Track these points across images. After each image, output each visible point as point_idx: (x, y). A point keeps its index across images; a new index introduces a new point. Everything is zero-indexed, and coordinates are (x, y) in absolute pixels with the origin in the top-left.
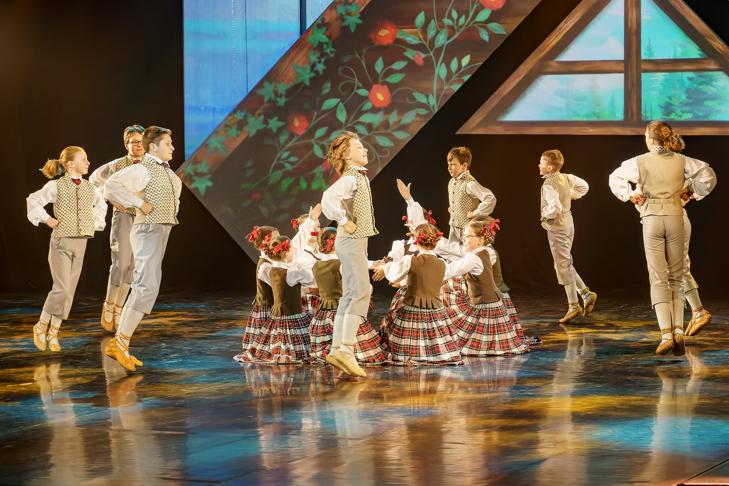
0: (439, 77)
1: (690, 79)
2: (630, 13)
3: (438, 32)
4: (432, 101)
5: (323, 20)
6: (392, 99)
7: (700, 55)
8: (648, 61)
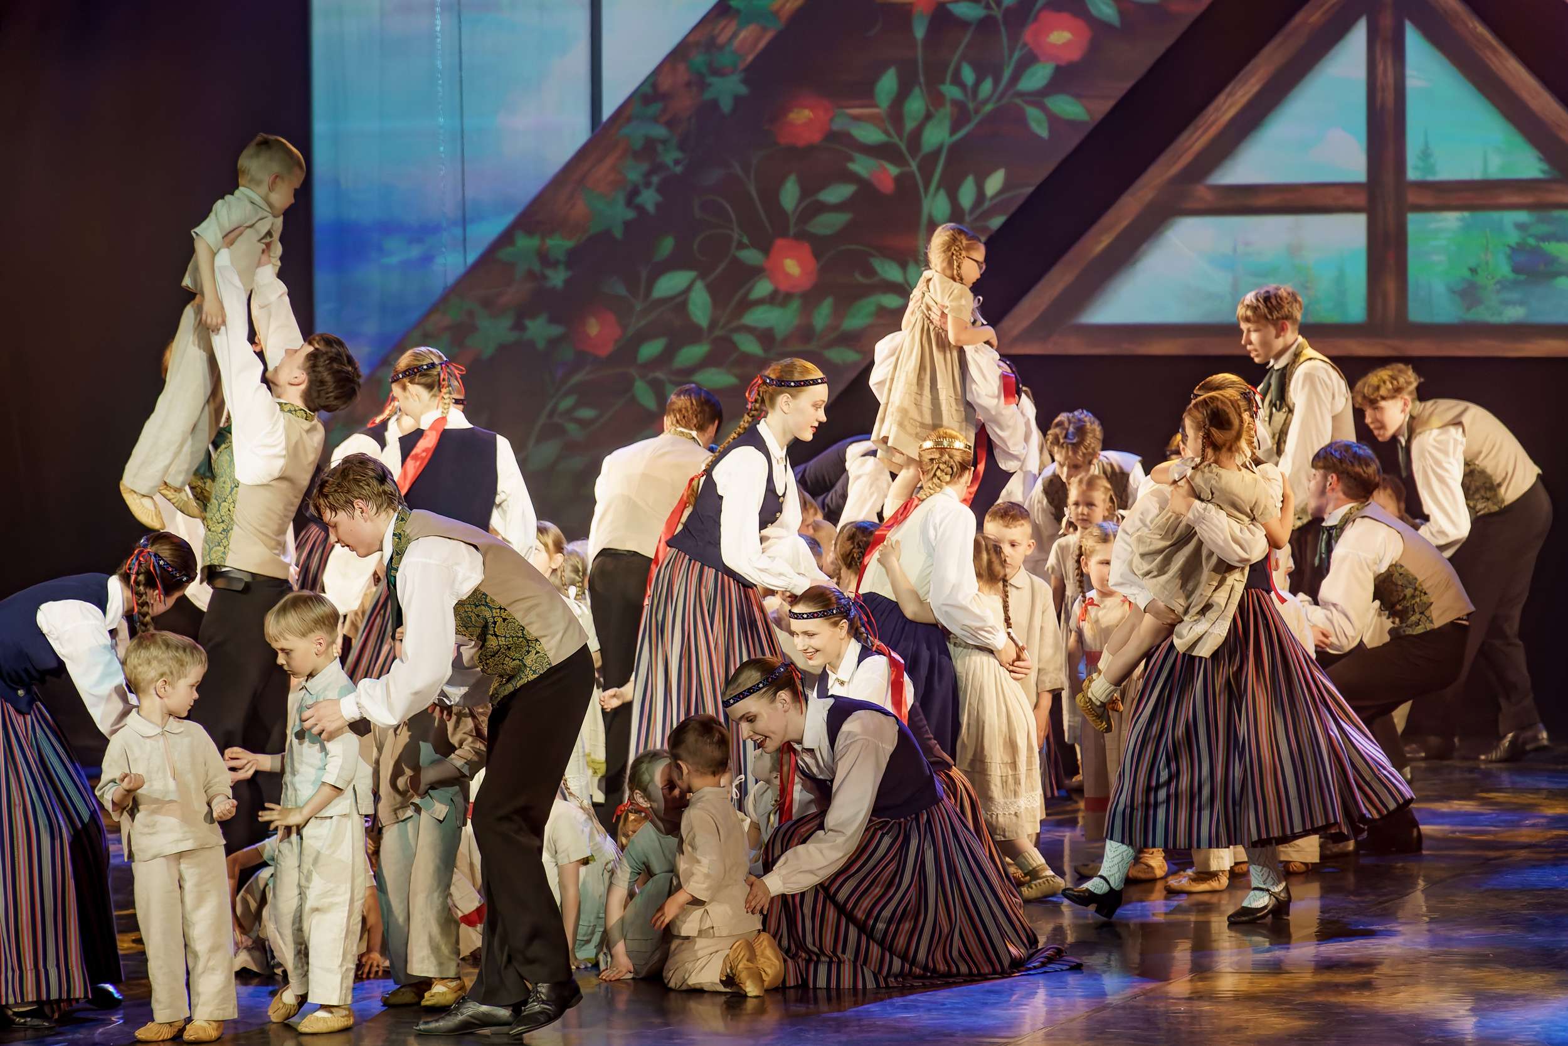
1: (1520, 227)
2: (1380, 69)
3: (928, 116)
5: (654, 86)
6: (821, 272)
7: (1543, 172)
8: (1423, 186)
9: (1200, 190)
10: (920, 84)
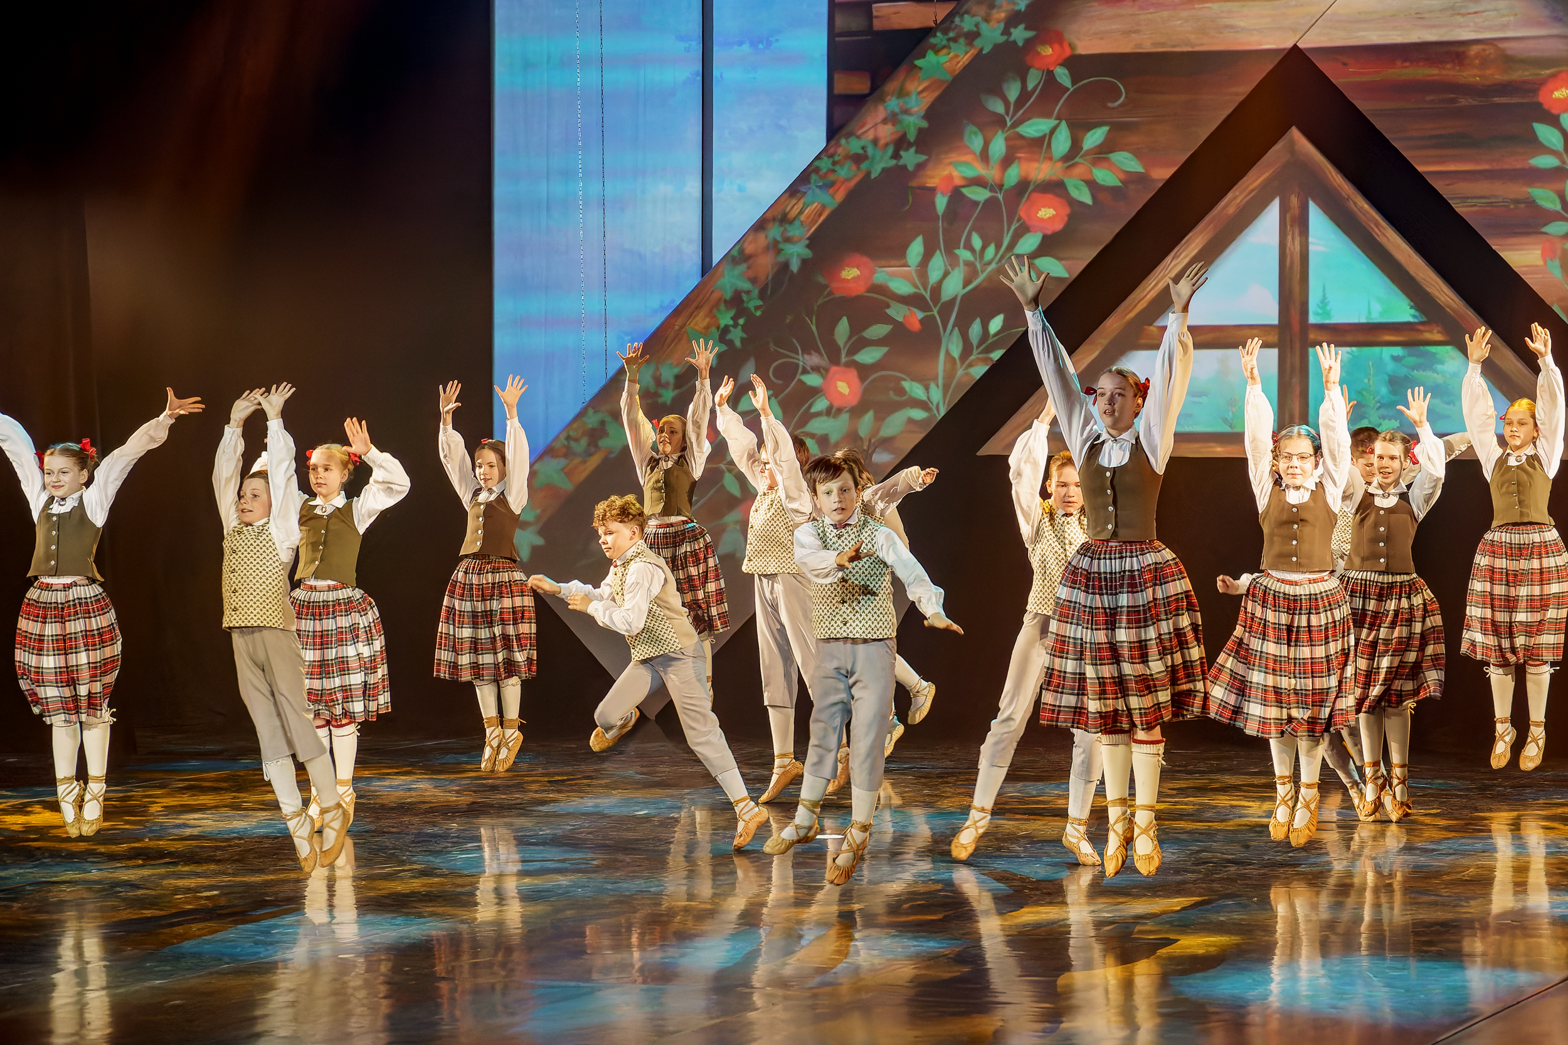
0: (948, 353)
1: (1396, 359)
2: (1289, 238)
3: (946, 274)
4: (936, 394)
5: (742, 251)
6: (865, 392)
7: (1414, 316)
8: (1322, 327)
9: (1152, 330)
10: (940, 250)
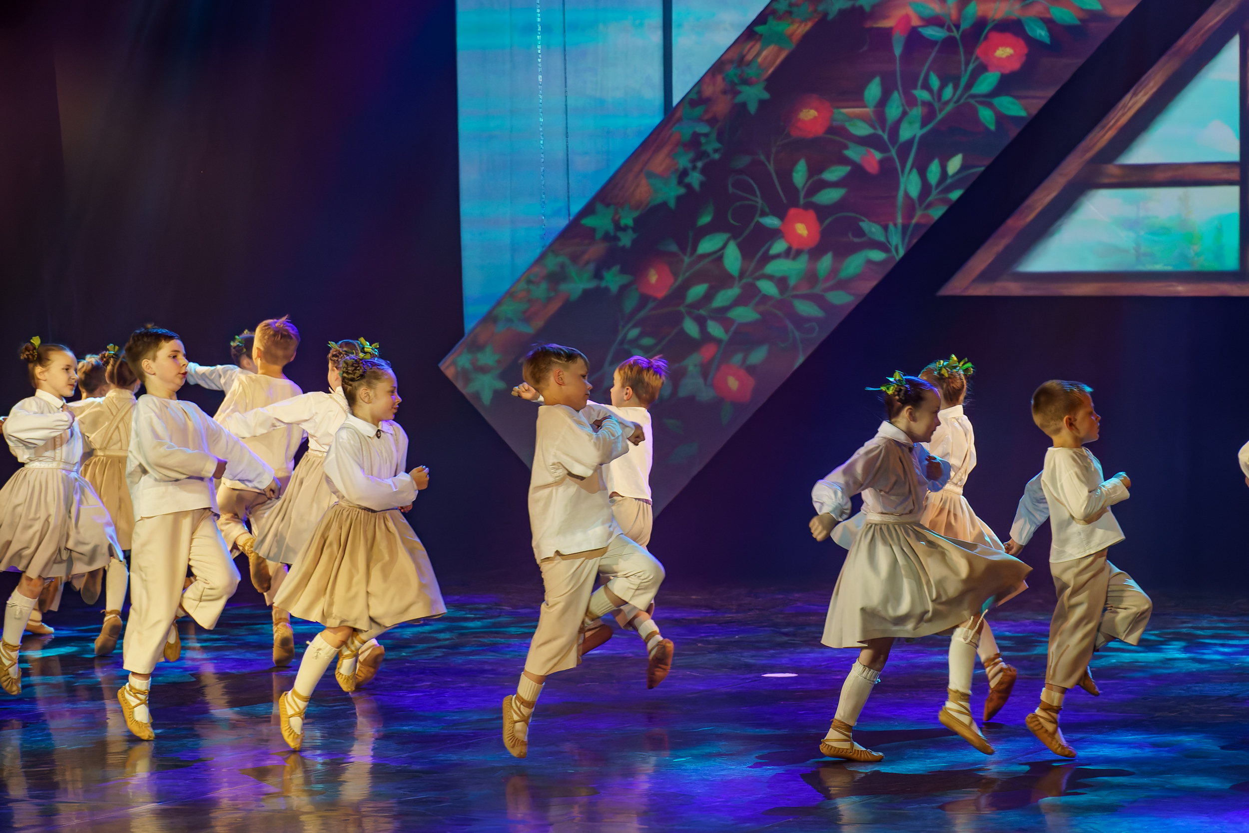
0: (907, 195)
3: (904, 114)
4: (895, 235)
5: (699, 93)
6: (824, 233)
9: (1111, 169)
10: (898, 91)
